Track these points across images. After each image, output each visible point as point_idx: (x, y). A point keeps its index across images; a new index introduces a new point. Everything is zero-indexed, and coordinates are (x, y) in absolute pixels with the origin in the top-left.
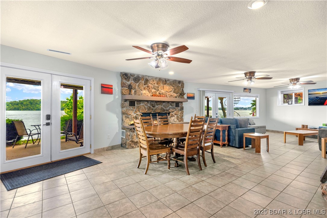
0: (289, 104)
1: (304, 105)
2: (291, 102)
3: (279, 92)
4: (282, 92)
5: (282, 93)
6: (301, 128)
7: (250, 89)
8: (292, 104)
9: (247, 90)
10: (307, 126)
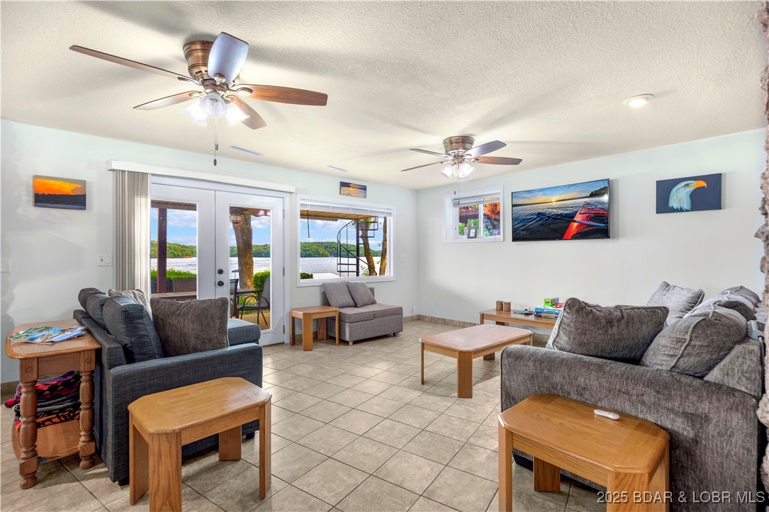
0: (469, 237)
1: (502, 239)
2: (474, 230)
3: (448, 202)
4: (456, 202)
5: (455, 205)
6: (495, 313)
7: (364, 188)
8: (475, 237)
9: (351, 189)
10: (509, 304)
